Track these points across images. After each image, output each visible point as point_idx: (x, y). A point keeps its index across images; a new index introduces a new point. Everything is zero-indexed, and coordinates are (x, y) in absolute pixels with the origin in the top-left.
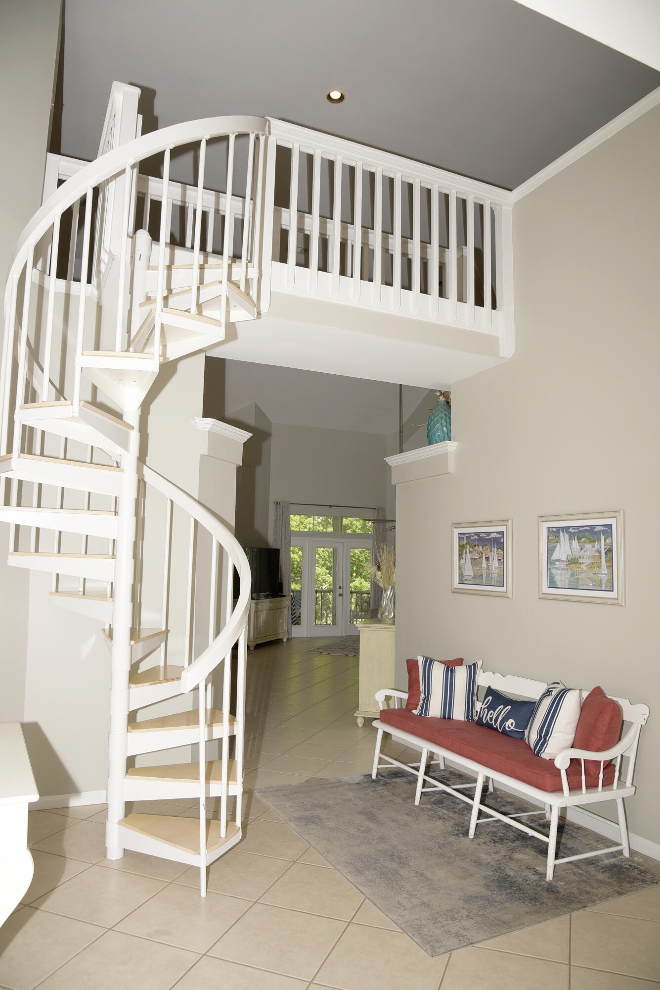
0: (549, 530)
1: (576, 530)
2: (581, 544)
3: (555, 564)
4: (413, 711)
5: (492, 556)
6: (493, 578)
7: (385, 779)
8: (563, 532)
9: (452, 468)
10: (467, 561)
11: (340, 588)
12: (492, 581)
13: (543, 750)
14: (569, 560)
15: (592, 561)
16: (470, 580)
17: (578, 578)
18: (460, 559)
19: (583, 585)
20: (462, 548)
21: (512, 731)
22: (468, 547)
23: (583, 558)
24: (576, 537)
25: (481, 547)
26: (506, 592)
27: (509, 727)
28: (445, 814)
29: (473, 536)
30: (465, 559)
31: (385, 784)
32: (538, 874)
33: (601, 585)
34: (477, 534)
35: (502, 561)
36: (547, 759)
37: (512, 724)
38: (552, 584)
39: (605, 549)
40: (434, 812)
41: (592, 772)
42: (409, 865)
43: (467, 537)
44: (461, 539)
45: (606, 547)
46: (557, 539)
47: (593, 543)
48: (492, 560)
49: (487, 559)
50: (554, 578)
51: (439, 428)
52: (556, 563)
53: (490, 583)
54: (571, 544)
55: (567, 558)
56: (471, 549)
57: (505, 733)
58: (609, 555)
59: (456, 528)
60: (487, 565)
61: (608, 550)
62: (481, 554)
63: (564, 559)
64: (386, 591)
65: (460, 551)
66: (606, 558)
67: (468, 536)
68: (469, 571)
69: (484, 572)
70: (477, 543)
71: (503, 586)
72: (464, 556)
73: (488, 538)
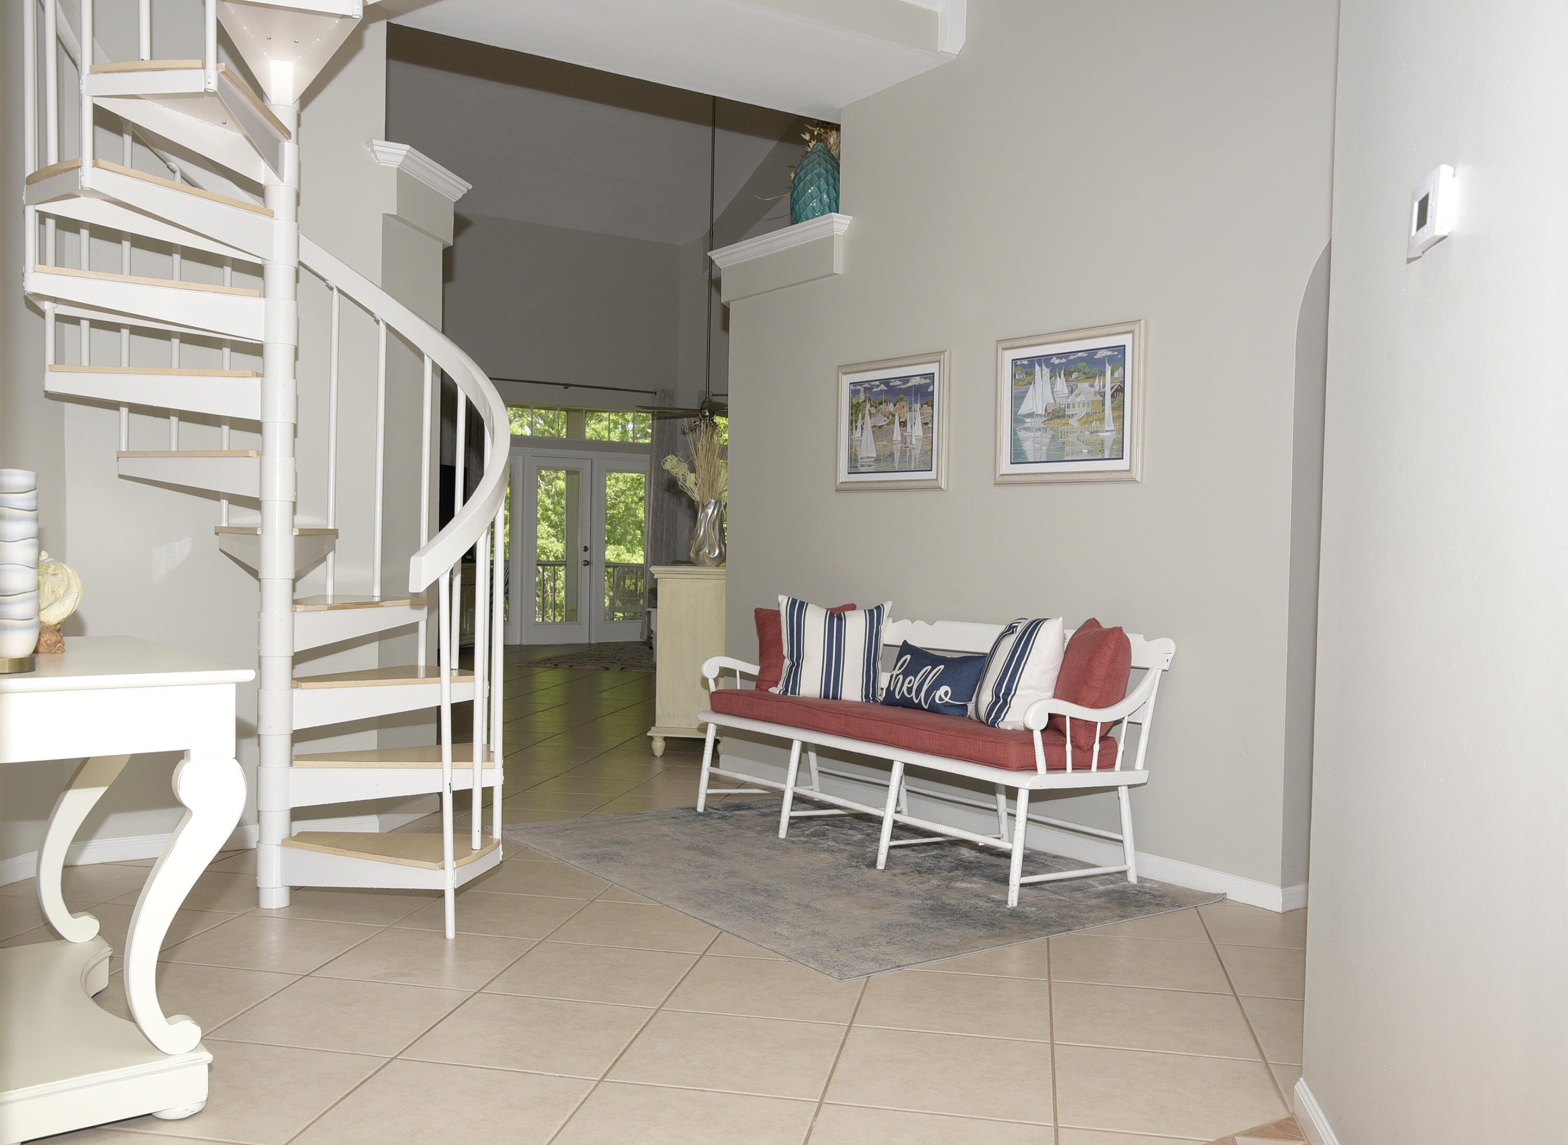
0: (1016, 363)
1: (1064, 360)
2: (1071, 383)
3: (1025, 422)
4: (771, 690)
5: (911, 419)
6: (913, 458)
7: (720, 812)
8: (1040, 365)
9: (839, 267)
10: (865, 432)
11: (586, 549)
12: (910, 463)
13: (1002, 717)
14: (1049, 413)
15: (1090, 410)
16: (869, 466)
17: (1064, 443)
18: (852, 430)
19: (1073, 454)
20: (855, 409)
21: (947, 705)
22: (868, 406)
23: (1074, 407)
24: (1063, 372)
25: (892, 405)
26: (936, 480)
27: (941, 699)
28: (832, 846)
29: (878, 386)
30: (862, 429)
31: (723, 817)
32: (993, 901)
33: (1102, 451)
34: (885, 382)
35: (930, 425)
36: (1009, 728)
37: (946, 693)
38: (1018, 457)
39: (1112, 388)
40: (812, 845)
41: (1082, 742)
42: (783, 897)
43: (866, 389)
44: (854, 393)
45: (1113, 384)
46: (1029, 379)
47: (1091, 380)
48: (911, 426)
49: (903, 424)
50: (1022, 446)
51: (815, 195)
52: (1028, 420)
53: (907, 467)
54: (1053, 385)
55: (1046, 410)
56: (873, 410)
57: (934, 709)
58: (1119, 398)
59: (845, 374)
60: (902, 435)
61: (1117, 390)
62: (891, 417)
63: (1040, 413)
64: (705, 507)
65: (852, 415)
66: (1112, 403)
67: (868, 387)
68: (868, 449)
69: (897, 449)
70: (884, 398)
71: (931, 470)
72: (859, 424)
73: (904, 386)
